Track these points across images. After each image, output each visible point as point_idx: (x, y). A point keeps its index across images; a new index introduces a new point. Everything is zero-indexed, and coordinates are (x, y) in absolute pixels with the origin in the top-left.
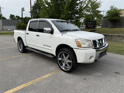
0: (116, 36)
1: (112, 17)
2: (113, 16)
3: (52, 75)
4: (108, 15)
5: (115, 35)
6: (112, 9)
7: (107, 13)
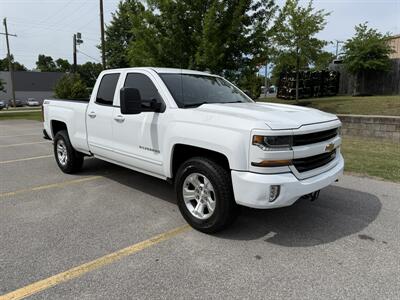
0: (372, 122)
1: (361, 62)
2: (365, 59)
3: (153, 246)
4: (348, 53)
5: (369, 119)
6: (361, 35)
7: (347, 47)
